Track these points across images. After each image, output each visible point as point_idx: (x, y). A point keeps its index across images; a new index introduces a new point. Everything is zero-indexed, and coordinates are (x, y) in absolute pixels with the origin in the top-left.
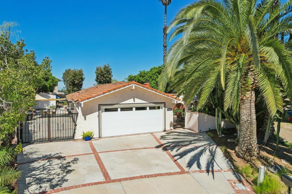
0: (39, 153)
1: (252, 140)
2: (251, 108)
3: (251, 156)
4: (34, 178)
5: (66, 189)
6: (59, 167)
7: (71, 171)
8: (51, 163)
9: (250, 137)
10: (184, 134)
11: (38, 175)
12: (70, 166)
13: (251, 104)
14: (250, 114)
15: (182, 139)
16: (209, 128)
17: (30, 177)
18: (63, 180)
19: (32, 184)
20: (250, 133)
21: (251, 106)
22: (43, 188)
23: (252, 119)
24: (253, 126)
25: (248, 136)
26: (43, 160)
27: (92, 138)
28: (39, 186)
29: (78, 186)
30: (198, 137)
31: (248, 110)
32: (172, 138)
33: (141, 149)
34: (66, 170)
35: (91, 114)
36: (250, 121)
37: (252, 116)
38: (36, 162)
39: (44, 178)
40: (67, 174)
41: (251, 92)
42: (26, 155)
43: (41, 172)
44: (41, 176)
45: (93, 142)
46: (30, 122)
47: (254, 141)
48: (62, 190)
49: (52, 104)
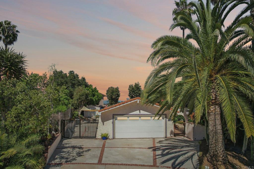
0: (71, 144)
1: (218, 147)
2: (215, 119)
3: (217, 161)
4: (60, 156)
5: (73, 164)
6: (76, 152)
7: (82, 155)
8: (73, 150)
9: (215, 144)
10: (179, 141)
11: (63, 155)
12: (83, 153)
13: (215, 116)
14: (214, 125)
15: (174, 144)
16: (204, 138)
17: (59, 155)
18: (74, 159)
19: (58, 159)
20: (215, 141)
21: (215, 118)
22: (62, 162)
23: (216, 129)
24: (218, 135)
25: (214, 144)
26: (70, 148)
27: (108, 138)
28: (60, 160)
29: (80, 163)
30: (190, 144)
31: (213, 121)
32: (168, 143)
33: (136, 148)
34: (79, 155)
35: (108, 121)
36: (215, 131)
37: (216, 127)
38: (66, 149)
39: (65, 157)
40: (78, 157)
41: (215, 106)
42: (63, 144)
43: (65, 154)
44: (64, 156)
45: (107, 141)
46: (77, 125)
47: (219, 149)
48: (70, 164)
49: (97, 114)
